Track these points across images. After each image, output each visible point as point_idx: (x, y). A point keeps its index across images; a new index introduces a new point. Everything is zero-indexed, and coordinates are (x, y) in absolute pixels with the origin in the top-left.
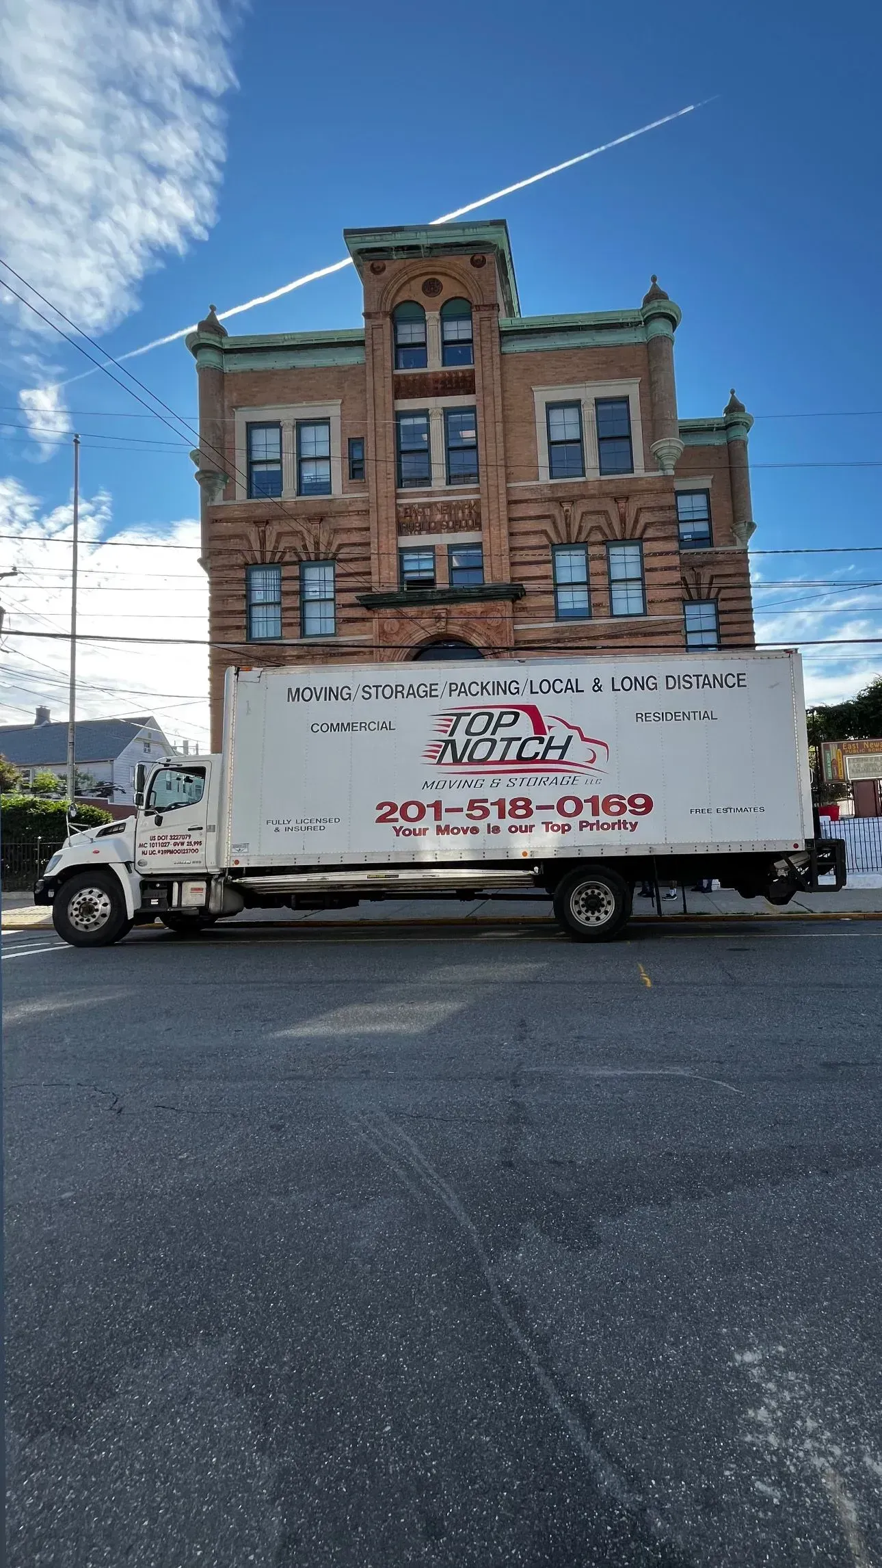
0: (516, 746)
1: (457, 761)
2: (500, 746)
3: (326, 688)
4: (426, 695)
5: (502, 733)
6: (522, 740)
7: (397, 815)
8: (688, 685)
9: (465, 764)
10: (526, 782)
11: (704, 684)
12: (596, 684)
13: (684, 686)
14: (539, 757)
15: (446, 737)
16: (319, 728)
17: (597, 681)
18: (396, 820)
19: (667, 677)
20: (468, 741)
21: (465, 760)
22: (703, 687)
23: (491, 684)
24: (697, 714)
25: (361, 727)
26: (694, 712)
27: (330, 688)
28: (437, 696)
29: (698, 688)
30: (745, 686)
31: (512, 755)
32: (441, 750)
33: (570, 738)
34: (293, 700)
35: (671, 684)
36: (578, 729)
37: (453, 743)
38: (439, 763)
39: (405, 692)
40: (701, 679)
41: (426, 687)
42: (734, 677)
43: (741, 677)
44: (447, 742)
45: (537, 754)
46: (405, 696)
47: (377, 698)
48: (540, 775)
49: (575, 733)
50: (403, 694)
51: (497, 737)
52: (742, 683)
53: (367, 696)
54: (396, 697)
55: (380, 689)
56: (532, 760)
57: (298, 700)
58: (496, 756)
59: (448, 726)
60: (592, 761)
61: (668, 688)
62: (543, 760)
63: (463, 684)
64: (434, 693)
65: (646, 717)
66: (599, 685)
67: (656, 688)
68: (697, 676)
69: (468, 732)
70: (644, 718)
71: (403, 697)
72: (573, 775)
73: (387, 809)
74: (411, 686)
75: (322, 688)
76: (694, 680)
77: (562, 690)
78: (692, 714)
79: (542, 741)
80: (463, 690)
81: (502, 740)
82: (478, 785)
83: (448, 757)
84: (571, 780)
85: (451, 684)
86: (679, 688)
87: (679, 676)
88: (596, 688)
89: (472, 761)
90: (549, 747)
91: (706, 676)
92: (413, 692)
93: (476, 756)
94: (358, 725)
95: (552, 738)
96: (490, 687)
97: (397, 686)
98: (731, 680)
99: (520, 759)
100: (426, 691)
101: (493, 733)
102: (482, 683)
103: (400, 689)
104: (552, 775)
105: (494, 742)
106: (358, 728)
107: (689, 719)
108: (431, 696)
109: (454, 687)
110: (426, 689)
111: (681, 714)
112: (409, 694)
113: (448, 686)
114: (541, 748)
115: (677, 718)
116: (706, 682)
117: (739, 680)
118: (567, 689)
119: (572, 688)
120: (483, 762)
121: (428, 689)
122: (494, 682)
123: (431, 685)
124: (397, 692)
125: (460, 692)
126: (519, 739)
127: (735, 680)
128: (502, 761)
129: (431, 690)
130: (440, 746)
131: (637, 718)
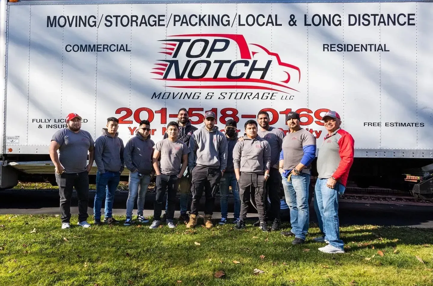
0: (226, 67)
1: (179, 77)
2: (214, 67)
3: (77, 17)
4: (155, 24)
5: (215, 56)
6: (232, 62)
7: (132, 118)
8: (366, 23)
9: (186, 80)
10: (234, 95)
11: (380, 22)
12: (292, 20)
13: (363, 23)
14: (245, 77)
15: (170, 58)
16: (71, 48)
17: (292, 17)
18: (131, 122)
19: (350, 16)
20: (189, 62)
21: (186, 76)
22: (379, 25)
23: (207, 17)
24: (373, 47)
25: (104, 48)
26: (371, 45)
27: (80, 17)
28: (164, 25)
29: (375, 25)
30: (414, 24)
31: (223, 74)
32: (167, 68)
33: (269, 62)
34: (52, 26)
35: (353, 22)
36: (277, 55)
37: (176, 63)
38: (165, 78)
39: (139, 22)
40: (378, 18)
41: (155, 17)
42: (405, 16)
43: (411, 17)
44: (171, 62)
45: (243, 74)
46: (139, 24)
47: (117, 26)
48: (245, 91)
49: (274, 58)
50: (137, 23)
51: (212, 59)
52: (411, 22)
53: (109, 24)
54: (132, 26)
55: (119, 19)
56: (239, 78)
57: (55, 26)
58: (211, 74)
59: (173, 49)
60: (287, 81)
61: (350, 25)
62: (248, 79)
63: (185, 16)
64: (161, 23)
65: (331, 48)
66: (294, 20)
67: (340, 24)
68: (375, 15)
69: (188, 55)
70: (329, 48)
71: (137, 25)
72: (271, 92)
73: (124, 113)
74: (143, 16)
75: (74, 17)
76: (371, 19)
77: (264, 23)
78: (369, 47)
79: (247, 64)
80: (184, 21)
81: (216, 62)
82: (196, 97)
83: (172, 74)
84: (270, 96)
85: (175, 16)
86: (359, 25)
87: (359, 15)
88: (292, 23)
89: (191, 78)
90: (253, 69)
91: (382, 15)
92: (145, 22)
93: (195, 74)
94: (102, 47)
95: (255, 62)
96: (206, 20)
97: (132, 16)
98: (402, 20)
99: (229, 78)
100: (155, 21)
101: (209, 56)
102: (200, 16)
103: (134, 19)
104: (255, 91)
105: (209, 64)
106: (102, 49)
107: (366, 50)
108: (159, 25)
109: (177, 18)
110: (155, 19)
111: (360, 46)
112: (141, 23)
113: (173, 17)
114: (247, 70)
115: (357, 49)
116: (382, 20)
117: (409, 19)
118: (268, 22)
119: (272, 23)
120: (201, 78)
121: (157, 19)
122: (209, 16)
123: (159, 16)
124: (132, 21)
125: (182, 23)
126: (229, 62)
127: (406, 19)
128: (215, 78)
129: (159, 20)
130: (166, 65)
131: (324, 48)
